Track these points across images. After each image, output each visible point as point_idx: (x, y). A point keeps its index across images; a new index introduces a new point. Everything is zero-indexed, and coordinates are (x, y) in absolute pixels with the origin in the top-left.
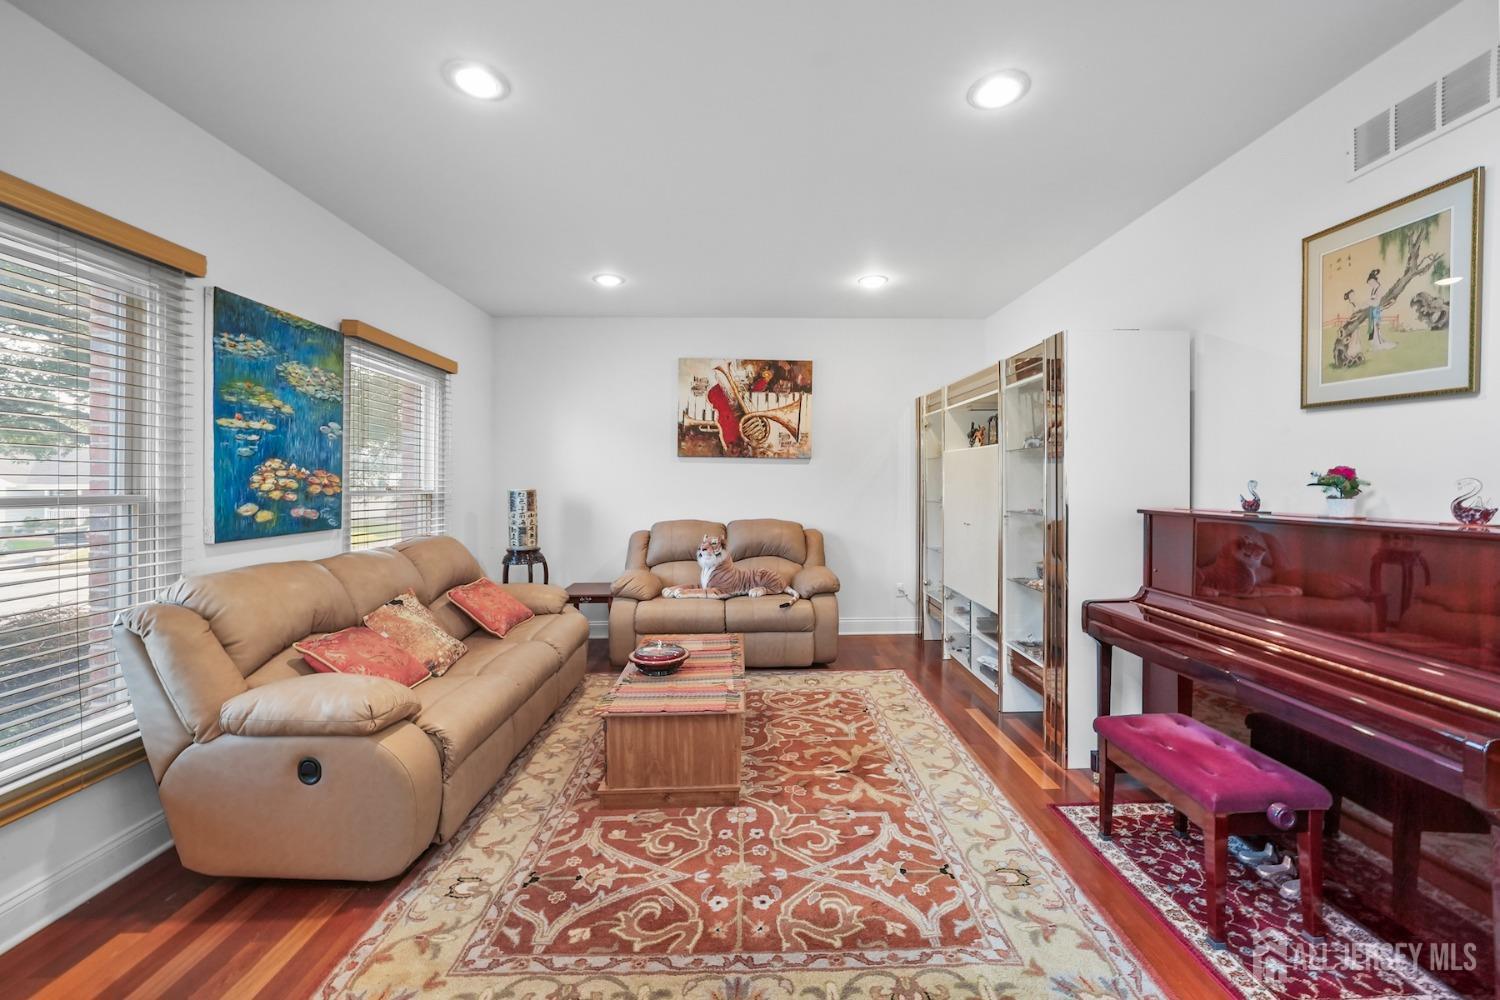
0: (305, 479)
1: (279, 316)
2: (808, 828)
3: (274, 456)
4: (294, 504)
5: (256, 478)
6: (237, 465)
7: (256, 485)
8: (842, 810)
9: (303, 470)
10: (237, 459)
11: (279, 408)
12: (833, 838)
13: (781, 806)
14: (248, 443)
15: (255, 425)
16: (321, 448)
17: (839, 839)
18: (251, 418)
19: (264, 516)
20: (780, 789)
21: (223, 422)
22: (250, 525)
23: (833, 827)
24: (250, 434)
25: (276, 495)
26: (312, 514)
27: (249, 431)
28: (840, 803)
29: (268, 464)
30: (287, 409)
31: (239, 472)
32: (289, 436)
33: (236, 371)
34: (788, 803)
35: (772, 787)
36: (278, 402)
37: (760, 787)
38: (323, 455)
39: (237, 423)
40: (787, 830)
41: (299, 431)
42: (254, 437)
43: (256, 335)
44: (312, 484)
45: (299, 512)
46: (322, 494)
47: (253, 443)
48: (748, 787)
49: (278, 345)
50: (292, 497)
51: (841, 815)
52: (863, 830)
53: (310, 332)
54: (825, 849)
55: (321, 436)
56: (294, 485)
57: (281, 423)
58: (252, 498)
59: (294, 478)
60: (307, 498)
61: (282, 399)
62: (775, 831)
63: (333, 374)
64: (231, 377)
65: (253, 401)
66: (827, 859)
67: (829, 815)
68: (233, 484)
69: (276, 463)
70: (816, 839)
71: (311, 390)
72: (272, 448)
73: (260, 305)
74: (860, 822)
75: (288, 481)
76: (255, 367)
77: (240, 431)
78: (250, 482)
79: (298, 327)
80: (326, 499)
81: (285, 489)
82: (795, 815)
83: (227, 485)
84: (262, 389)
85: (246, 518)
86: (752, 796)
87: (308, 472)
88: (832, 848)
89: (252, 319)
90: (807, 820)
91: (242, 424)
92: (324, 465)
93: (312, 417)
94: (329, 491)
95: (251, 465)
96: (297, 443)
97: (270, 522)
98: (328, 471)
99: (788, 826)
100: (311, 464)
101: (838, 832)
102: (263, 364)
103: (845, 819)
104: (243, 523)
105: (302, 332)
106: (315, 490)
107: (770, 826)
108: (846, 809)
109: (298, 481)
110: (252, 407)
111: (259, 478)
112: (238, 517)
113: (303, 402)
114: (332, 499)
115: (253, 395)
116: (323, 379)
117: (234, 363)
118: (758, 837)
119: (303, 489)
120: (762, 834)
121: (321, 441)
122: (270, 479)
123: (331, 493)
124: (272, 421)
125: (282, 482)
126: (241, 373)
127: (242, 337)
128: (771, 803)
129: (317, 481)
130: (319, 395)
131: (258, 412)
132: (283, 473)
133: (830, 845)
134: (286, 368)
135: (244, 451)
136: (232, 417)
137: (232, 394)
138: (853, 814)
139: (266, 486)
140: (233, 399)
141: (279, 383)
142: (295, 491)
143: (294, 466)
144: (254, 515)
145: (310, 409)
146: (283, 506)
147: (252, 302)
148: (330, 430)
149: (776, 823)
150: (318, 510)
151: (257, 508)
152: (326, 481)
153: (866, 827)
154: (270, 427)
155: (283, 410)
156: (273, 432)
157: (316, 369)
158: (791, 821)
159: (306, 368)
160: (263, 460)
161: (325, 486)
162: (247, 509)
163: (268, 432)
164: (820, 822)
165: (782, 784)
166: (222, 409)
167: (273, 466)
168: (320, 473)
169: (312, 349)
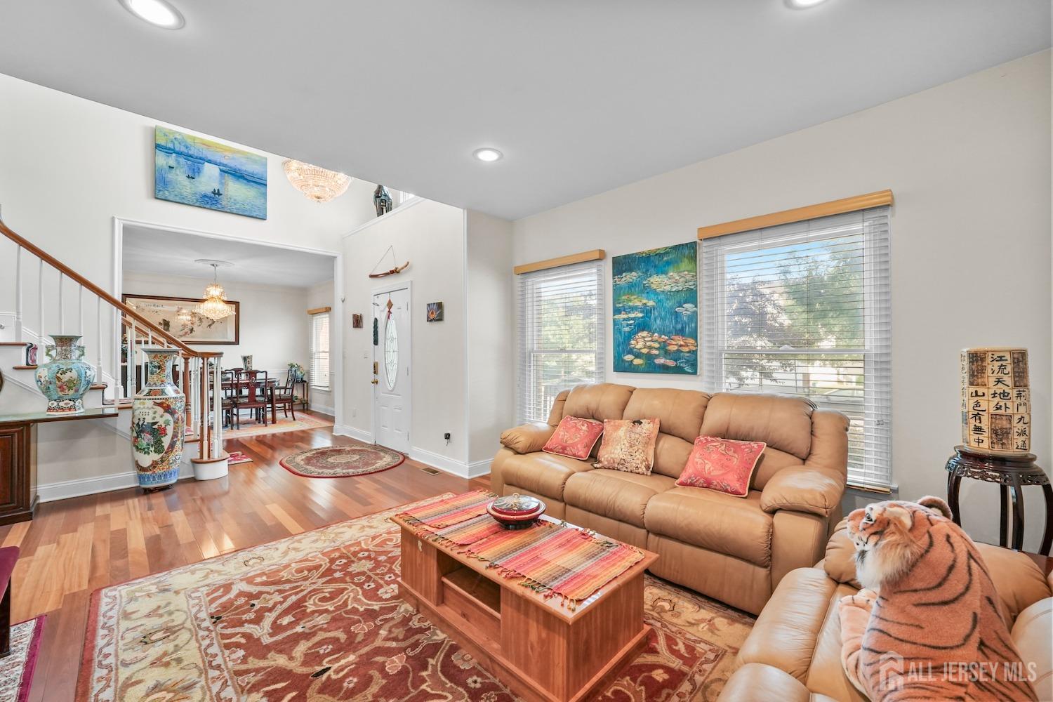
0: (664, 342)
1: (644, 255)
2: (334, 603)
3: (643, 330)
4: (657, 356)
5: (633, 342)
6: (623, 336)
7: (633, 346)
8: (310, 628)
9: (663, 336)
10: (623, 333)
11: (645, 304)
12: (310, 606)
13: (366, 610)
14: (628, 325)
15: (632, 315)
16: (677, 322)
17: (306, 606)
18: (630, 312)
19: (637, 361)
20: (378, 622)
21: (616, 317)
22: (630, 365)
23: (313, 612)
24: (629, 320)
25: (645, 351)
26: (671, 363)
27: (629, 319)
28: (314, 634)
29: (639, 334)
30: (651, 303)
31: (624, 339)
32: (652, 317)
33: (622, 292)
34: (362, 614)
35: (386, 620)
36: (644, 301)
37: (397, 616)
38: (679, 326)
39: (623, 316)
40: (349, 596)
41: (660, 314)
42: (632, 322)
43: (631, 270)
44: (670, 344)
45: (661, 361)
46: (678, 351)
47: (631, 325)
48: (406, 611)
49: (644, 270)
50: (656, 352)
51: (309, 625)
52: (286, 621)
53: (667, 253)
54: (314, 597)
55: (677, 315)
56: (657, 345)
57: (647, 311)
58: (630, 352)
59: (656, 341)
60: (667, 353)
61: (647, 298)
62: (358, 592)
63: (686, 273)
64: (620, 295)
65: (631, 304)
66: (310, 592)
67: (321, 620)
68: (623, 345)
69: (644, 334)
70: (323, 599)
71: (668, 288)
72: (642, 326)
73: (633, 254)
74: (291, 625)
75: (652, 343)
76: (631, 286)
77: (624, 320)
78: (629, 344)
79: (656, 255)
80: (682, 354)
81: (651, 348)
82: (349, 607)
83: (618, 346)
84: (635, 297)
85: (628, 361)
86: (397, 606)
87: (667, 338)
88: (310, 599)
89: (629, 264)
90: (337, 608)
91: (625, 316)
92: (681, 332)
93: (669, 304)
94: (686, 349)
95: (630, 336)
96: (658, 321)
97: (641, 365)
98: (683, 336)
99: (350, 599)
100: (669, 333)
101: (308, 611)
102: (635, 284)
103: (304, 623)
104: (627, 364)
105: (660, 256)
106: (673, 348)
107: (363, 594)
108: (307, 631)
109: (659, 343)
110: (630, 307)
111: (635, 342)
112: (623, 361)
113: (662, 297)
114: (688, 354)
115: (630, 301)
116: (678, 278)
117: (621, 288)
118: (367, 584)
119: (664, 348)
120: (365, 587)
121: (676, 317)
122: (641, 342)
123: (687, 350)
124: (641, 312)
125: (648, 344)
126: (624, 292)
127: (624, 274)
128: (376, 608)
129: (674, 343)
130: (674, 290)
131: (633, 309)
132: (650, 339)
133: (312, 600)
134: (649, 281)
135: (627, 329)
136: (620, 313)
137: (620, 303)
138: (299, 629)
139: (638, 347)
140: (621, 305)
141: (646, 290)
142: (657, 349)
143: (656, 334)
144: (632, 361)
145: (667, 299)
146: (649, 357)
147: (629, 255)
148: (684, 309)
149: (360, 597)
150: (676, 360)
151: (633, 357)
152: (682, 343)
153: (284, 624)
154: (641, 315)
155: (648, 304)
156: (642, 318)
157: (671, 274)
158: (349, 602)
159: (664, 276)
160: (636, 333)
161: (681, 346)
162: (629, 357)
163: (639, 318)
164: (327, 611)
165: (380, 627)
166: (617, 311)
167: (643, 335)
168: (677, 338)
169: (668, 263)
